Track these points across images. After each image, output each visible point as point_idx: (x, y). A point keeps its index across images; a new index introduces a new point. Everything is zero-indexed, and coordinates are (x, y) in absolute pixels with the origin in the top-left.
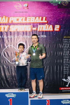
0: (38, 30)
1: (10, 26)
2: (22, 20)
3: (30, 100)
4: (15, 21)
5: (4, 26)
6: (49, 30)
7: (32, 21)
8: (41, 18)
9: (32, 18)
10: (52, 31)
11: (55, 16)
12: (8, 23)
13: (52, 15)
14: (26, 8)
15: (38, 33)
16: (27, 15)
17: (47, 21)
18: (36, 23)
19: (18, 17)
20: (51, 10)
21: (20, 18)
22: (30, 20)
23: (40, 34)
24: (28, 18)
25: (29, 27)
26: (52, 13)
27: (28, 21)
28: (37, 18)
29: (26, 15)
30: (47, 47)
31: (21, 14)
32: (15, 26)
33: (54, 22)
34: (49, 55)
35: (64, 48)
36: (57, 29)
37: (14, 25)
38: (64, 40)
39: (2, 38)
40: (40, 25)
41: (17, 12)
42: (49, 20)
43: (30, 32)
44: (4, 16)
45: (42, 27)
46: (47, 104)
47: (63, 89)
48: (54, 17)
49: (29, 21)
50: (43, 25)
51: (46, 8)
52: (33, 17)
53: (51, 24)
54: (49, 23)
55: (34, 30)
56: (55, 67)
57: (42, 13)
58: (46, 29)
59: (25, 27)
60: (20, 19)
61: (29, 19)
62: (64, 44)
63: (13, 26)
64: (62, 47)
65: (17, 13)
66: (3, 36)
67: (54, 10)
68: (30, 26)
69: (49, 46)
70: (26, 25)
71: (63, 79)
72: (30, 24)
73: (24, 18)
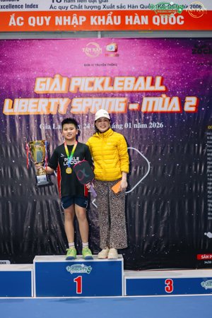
0: (143, 110)
1: (72, 99)
2: (103, 84)
3: (127, 280)
4: (85, 88)
5: (57, 100)
6: (170, 110)
7: (129, 86)
8: (149, 79)
9: (127, 79)
10: (177, 112)
11: (187, 75)
12: (66, 92)
13: (177, 70)
14: (112, 55)
15: (143, 116)
16: (115, 71)
17: (166, 87)
18: (138, 92)
19: (91, 76)
20: (176, 60)
21: (97, 79)
22: (122, 84)
23: (149, 118)
24: (117, 79)
25: (120, 102)
26: (179, 67)
27: (116, 88)
28: (141, 79)
29: (112, 72)
30: (167, 152)
31: (101, 69)
32: (85, 100)
33: (182, 89)
34: (171, 172)
35: (208, 154)
36: (191, 106)
37: (81, 97)
38: (208, 134)
39: (53, 130)
40: (147, 96)
41: (89, 65)
42: (170, 85)
43: (122, 114)
44: (57, 76)
45: (154, 103)
46: (167, 289)
47: (207, 257)
48: (183, 77)
49: (119, 86)
50: (154, 96)
51: (163, 53)
52: (128, 76)
53: (175, 95)
54: (170, 93)
55: (133, 111)
56: (187, 203)
57: (153, 67)
58: (163, 106)
59: (110, 103)
60: (98, 81)
61: (120, 81)
62: (209, 144)
63: (80, 100)
64: (202, 152)
65: (91, 68)
66: (54, 125)
67: (183, 59)
68: (123, 99)
69: (172, 151)
70: (112, 96)
71: (205, 234)
72: (122, 94)
73: (108, 80)
